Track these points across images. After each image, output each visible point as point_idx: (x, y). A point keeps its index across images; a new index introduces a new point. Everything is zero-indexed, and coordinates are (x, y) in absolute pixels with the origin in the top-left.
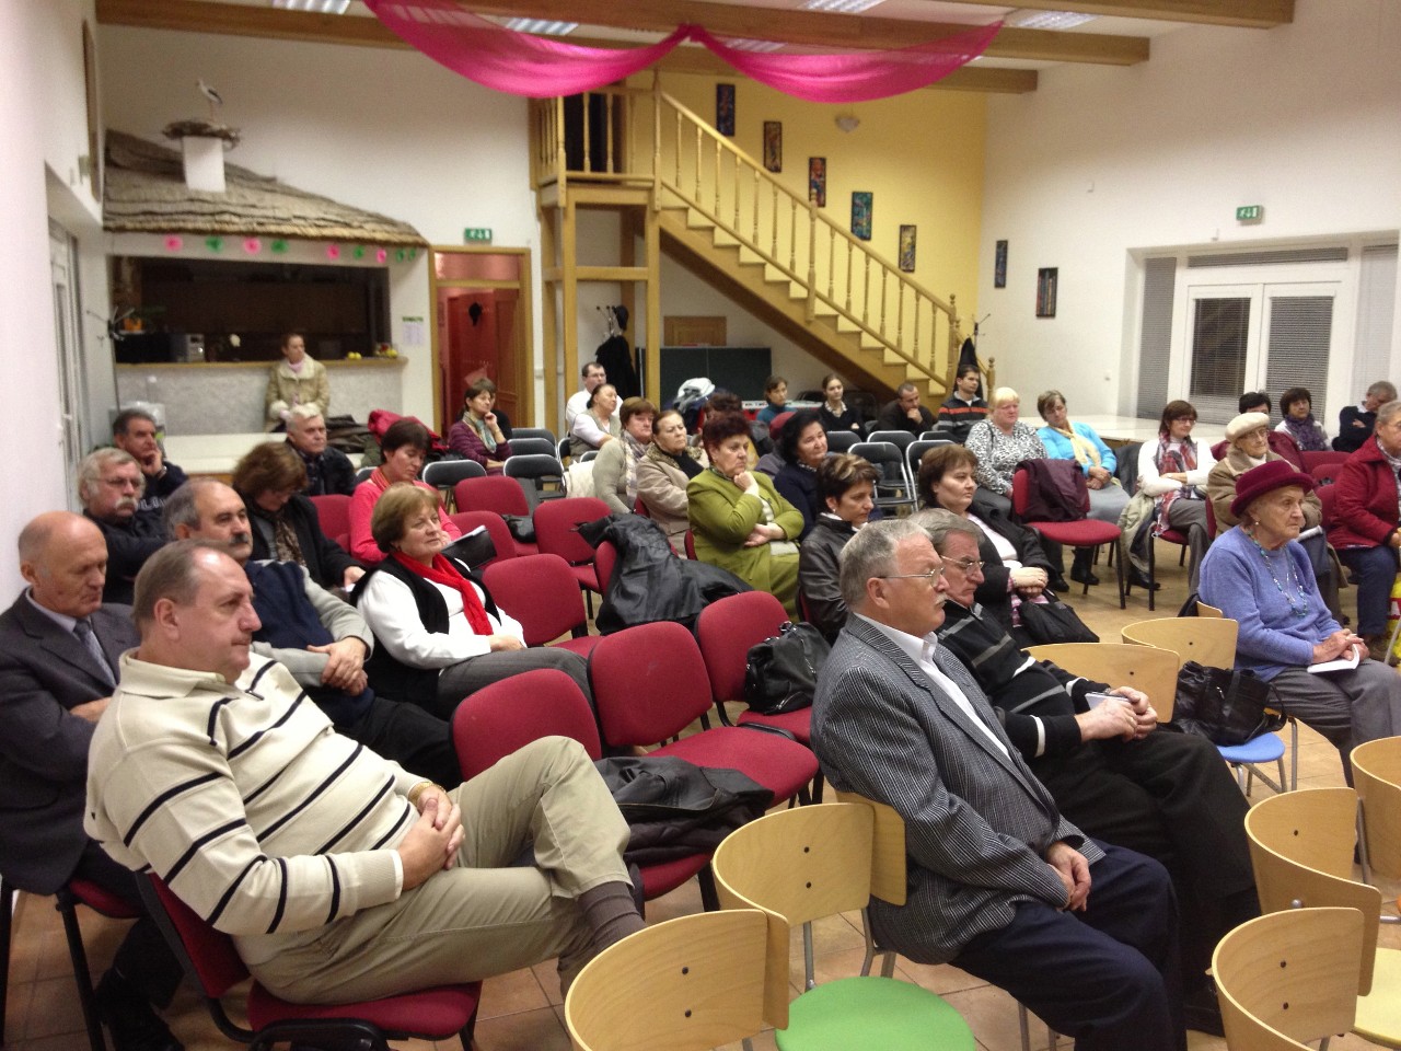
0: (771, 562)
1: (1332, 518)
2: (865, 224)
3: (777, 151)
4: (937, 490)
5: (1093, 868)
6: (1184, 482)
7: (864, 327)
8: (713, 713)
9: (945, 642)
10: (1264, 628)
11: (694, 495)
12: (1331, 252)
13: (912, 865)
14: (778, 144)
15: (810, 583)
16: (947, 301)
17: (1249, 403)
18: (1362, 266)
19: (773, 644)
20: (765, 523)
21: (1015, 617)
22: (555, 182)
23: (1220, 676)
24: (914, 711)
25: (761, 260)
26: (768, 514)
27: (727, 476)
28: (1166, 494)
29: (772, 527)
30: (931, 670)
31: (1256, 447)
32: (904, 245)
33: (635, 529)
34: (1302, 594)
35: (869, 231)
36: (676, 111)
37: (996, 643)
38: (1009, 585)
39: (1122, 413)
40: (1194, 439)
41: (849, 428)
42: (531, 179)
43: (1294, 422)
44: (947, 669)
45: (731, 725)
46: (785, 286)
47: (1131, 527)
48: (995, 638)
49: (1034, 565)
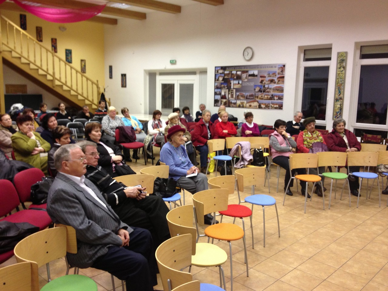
0: (40, 159)
1: (194, 139)
2: (70, 58)
4: (90, 135)
5: (130, 235)
6: (159, 131)
7: (71, 88)
8: (20, 206)
9: (88, 178)
10: (175, 167)
11: (14, 140)
12: (192, 72)
13: (78, 242)
14: (41, 34)
15: (51, 164)
16: (96, 82)
17: (175, 110)
18: (200, 77)
19: (39, 184)
20: (38, 147)
21: (114, 169)
23: (165, 180)
24: (77, 198)
25: (37, 68)
26: (39, 144)
27: (25, 134)
28: (155, 134)
29: (40, 148)
30: (83, 186)
31: (175, 121)
32: (82, 66)
34: (184, 158)
35: (71, 60)
36: (6, 21)
37: (104, 177)
38: (112, 160)
39: (145, 113)
40: (161, 120)
41: (67, 118)
43: (185, 115)
44: (88, 185)
45: (26, 209)
46: (45, 76)
47: (147, 143)
48: (104, 175)
49: (119, 155)
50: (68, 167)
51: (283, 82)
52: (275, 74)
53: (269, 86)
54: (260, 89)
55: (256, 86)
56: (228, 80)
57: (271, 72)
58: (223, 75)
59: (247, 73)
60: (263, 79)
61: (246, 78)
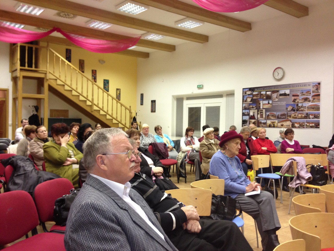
0: (72, 171)
2: (107, 88)
3: (83, 67)
6: (192, 148)
7: (107, 113)
9: (134, 187)
10: (231, 182)
12: (219, 96)
14: (83, 66)
15: (83, 175)
16: (129, 107)
18: (226, 98)
19: (65, 197)
20: (71, 157)
22: (16, 70)
23: (221, 198)
25: (79, 94)
26: (72, 155)
28: (188, 151)
29: (74, 159)
31: (211, 137)
32: (118, 94)
33: (21, 160)
34: (240, 171)
35: (108, 89)
36: (54, 53)
37: (152, 188)
38: (152, 173)
40: (194, 137)
42: (10, 69)
44: (135, 199)
45: (48, 231)
46: (85, 102)
47: (179, 160)
48: (152, 186)
49: (159, 166)
50: (105, 165)
51: (319, 100)
52: (309, 92)
53: (302, 104)
54: (293, 107)
55: (288, 105)
56: (257, 100)
57: (305, 90)
58: (251, 96)
59: (278, 93)
60: (295, 98)
61: (277, 98)
